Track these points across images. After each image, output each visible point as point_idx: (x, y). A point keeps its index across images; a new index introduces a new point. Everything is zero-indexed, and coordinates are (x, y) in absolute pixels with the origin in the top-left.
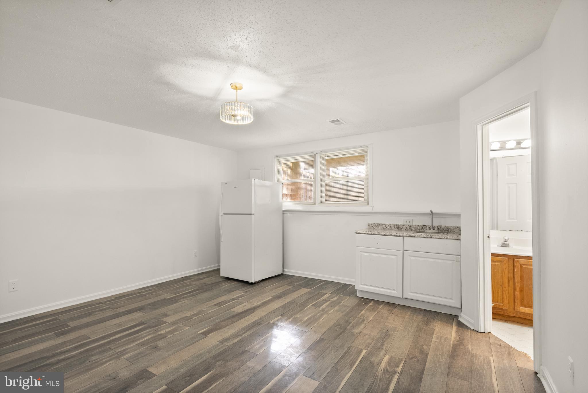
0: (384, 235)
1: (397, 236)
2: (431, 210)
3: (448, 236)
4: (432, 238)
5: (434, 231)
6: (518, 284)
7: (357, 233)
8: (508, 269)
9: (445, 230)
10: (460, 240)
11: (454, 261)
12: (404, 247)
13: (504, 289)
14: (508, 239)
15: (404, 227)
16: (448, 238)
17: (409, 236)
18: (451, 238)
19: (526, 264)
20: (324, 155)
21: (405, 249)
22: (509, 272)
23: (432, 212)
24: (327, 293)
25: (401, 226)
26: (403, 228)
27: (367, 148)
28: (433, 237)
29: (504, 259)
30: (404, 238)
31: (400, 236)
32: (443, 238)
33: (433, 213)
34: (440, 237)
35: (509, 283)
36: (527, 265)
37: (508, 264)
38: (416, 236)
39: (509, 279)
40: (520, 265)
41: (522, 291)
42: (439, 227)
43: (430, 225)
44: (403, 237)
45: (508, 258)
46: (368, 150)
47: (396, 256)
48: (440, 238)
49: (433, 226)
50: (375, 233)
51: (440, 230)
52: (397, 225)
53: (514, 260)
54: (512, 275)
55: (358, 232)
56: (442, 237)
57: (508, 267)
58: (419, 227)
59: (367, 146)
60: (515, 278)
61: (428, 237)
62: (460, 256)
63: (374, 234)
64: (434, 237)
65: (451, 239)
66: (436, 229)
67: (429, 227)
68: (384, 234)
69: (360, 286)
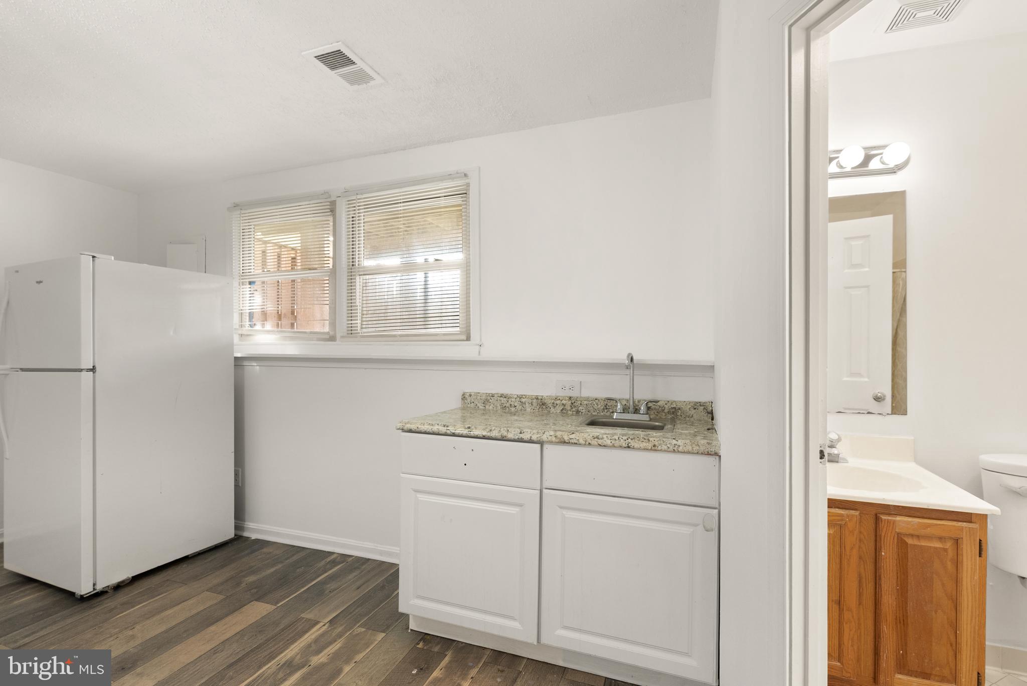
0: (484, 438)
1: (521, 440)
2: (629, 354)
3: (680, 442)
4: (629, 447)
5: (636, 417)
6: (889, 601)
7: (404, 430)
8: (860, 547)
9: (666, 411)
10: (717, 454)
11: (696, 525)
12: (545, 477)
13: (847, 615)
14: (839, 440)
15: (558, 402)
16: (680, 449)
17: (557, 441)
18: (690, 448)
19: (916, 533)
20: (354, 200)
21: (546, 485)
22: (860, 558)
23: (632, 360)
24: (317, 623)
25: (549, 402)
26: (555, 407)
27: (467, 181)
28: (632, 444)
29: (848, 516)
30: (546, 446)
31: (531, 441)
32: (664, 447)
33: (635, 361)
34: (654, 446)
35: (860, 595)
36: (918, 537)
37: (860, 532)
38: (582, 441)
39: (860, 582)
40: (898, 536)
41: (902, 621)
42: (650, 405)
43: (627, 397)
44: (541, 443)
45: (860, 514)
46: (468, 185)
47: (521, 505)
48: (654, 449)
49: (634, 402)
50: (457, 432)
51: (652, 412)
52: (537, 399)
53: (877, 519)
54: (870, 567)
55: (408, 426)
56: (660, 444)
57: (860, 540)
58: (597, 404)
59: (466, 175)
60: (880, 579)
61: (617, 443)
62: (717, 511)
63: (454, 435)
64: (636, 445)
65: (689, 453)
66: (643, 409)
67: (624, 402)
68: (485, 433)
69: (412, 602)
